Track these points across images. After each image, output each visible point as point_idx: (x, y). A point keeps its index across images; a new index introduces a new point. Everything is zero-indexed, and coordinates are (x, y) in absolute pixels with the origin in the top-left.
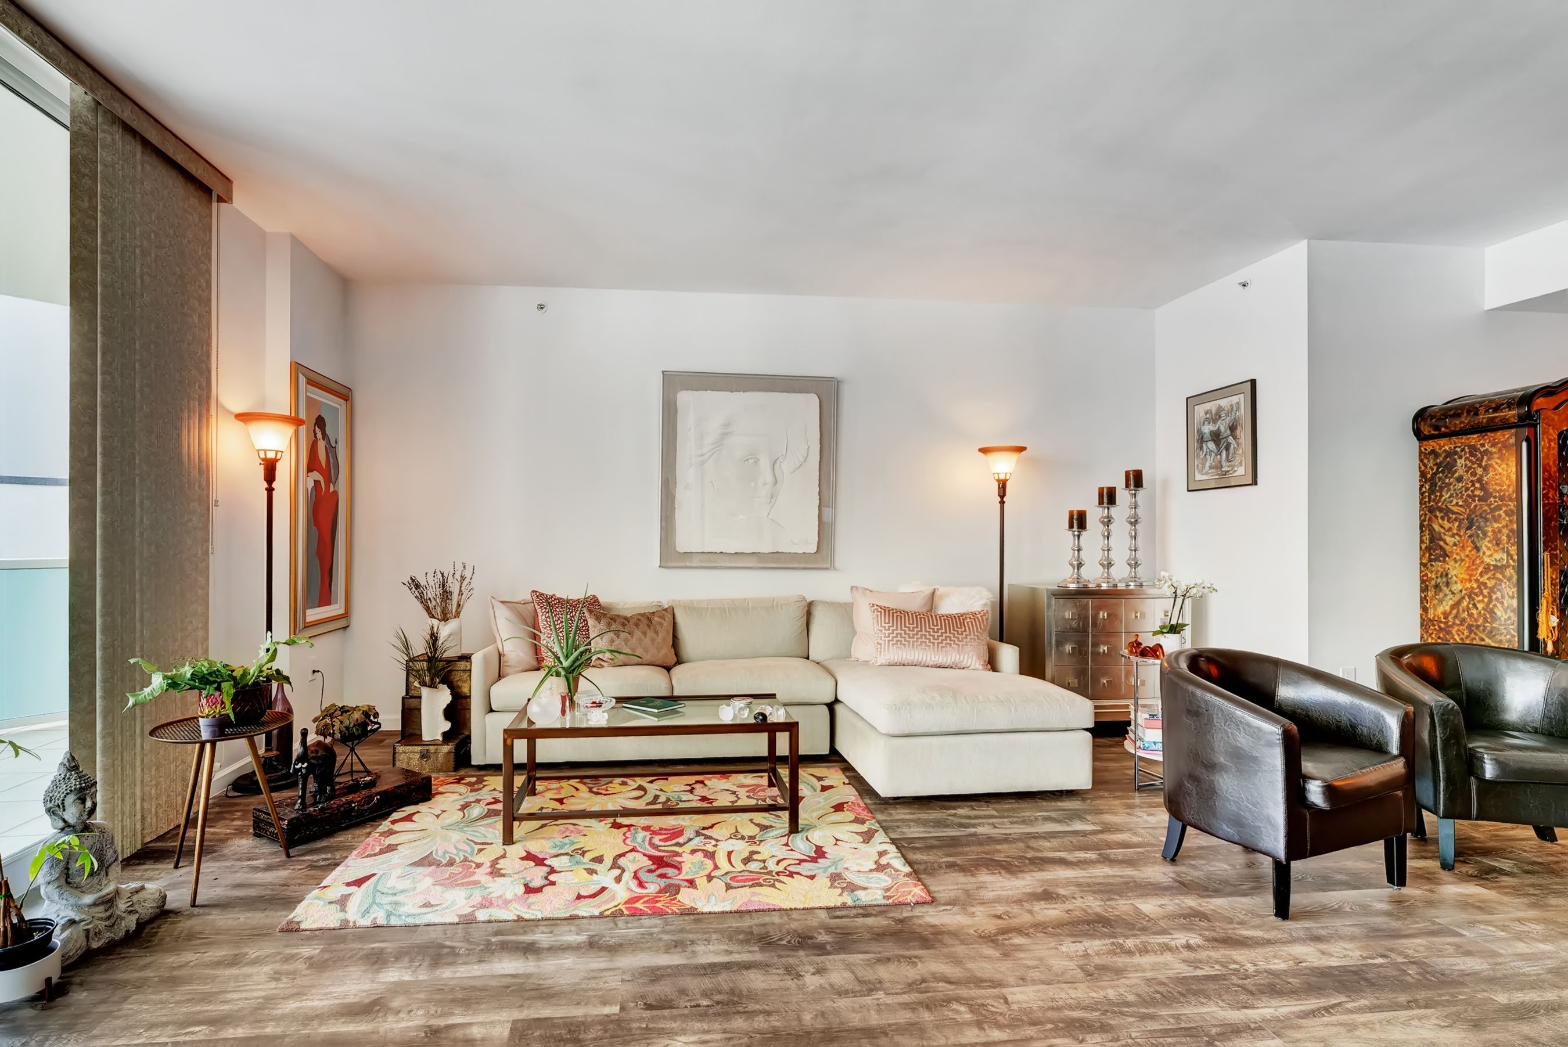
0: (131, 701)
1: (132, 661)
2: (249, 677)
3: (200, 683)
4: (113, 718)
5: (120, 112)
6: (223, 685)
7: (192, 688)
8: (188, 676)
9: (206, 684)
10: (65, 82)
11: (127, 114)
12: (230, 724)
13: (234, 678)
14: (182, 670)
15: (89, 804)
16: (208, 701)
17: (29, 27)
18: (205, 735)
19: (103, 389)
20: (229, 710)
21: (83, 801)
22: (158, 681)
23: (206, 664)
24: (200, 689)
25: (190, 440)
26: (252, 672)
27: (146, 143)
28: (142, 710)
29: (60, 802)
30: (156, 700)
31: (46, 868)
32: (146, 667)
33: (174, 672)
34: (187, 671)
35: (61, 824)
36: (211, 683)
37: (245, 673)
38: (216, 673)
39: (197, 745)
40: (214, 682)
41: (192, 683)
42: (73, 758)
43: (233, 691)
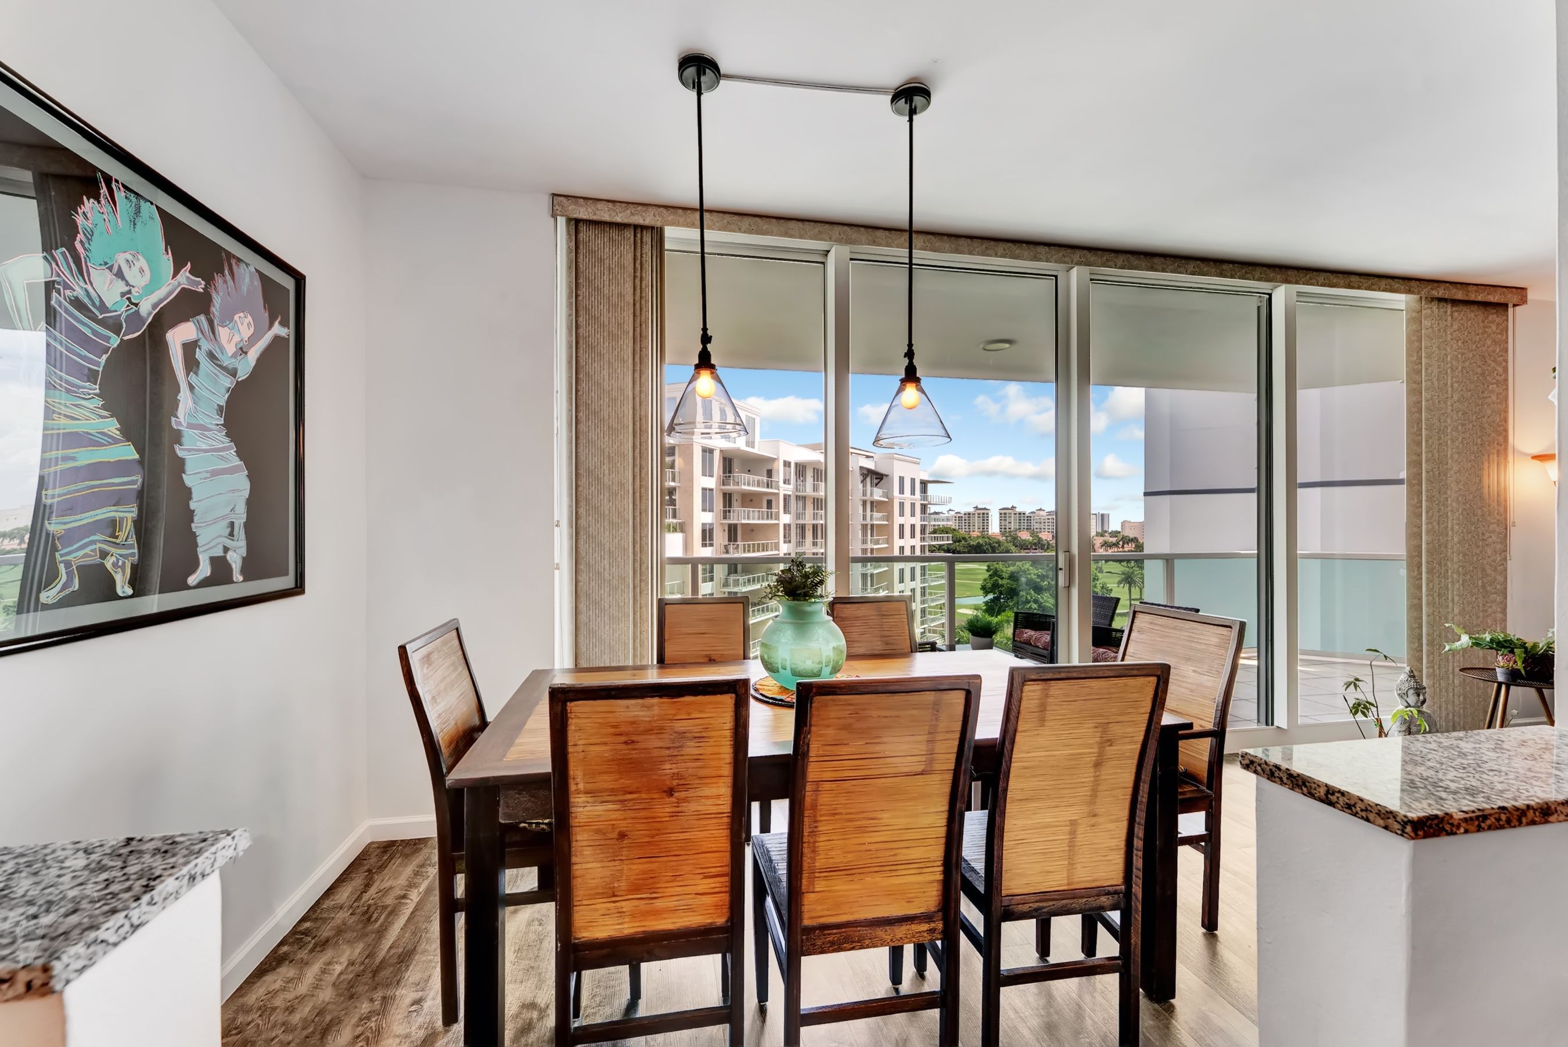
0: (1447, 648)
1: (1447, 625)
2: (1538, 649)
3: (1497, 646)
4: (1434, 658)
5: (1436, 294)
6: (1515, 650)
7: (1491, 648)
8: (1488, 639)
9: (1502, 648)
10: (1402, 297)
11: (1440, 293)
12: (1521, 677)
13: (1526, 648)
14: (1484, 636)
15: (1421, 698)
16: (1503, 659)
17: (1383, 283)
18: (1501, 678)
19: (1426, 462)
20: (1520, 666)
21: (1419, 695)
22: (1465, 640)
23: (1502, 635)
24: (1497, 650)
25: (1491, 479)
26: (1541, 646)
27: (1455, 302)
28: (1453, 655)
29: (1405, 692)
30: (1464, 650)
31: (1398, 724)
32: (1457, 630)
33: (1477, 635)
34: (1488, 637)
35: (1406, 704)
36: (1505, 647)
37: (1535, 646)
38: (1511, 642)
39: (1496, 684)
40: (1509, 647)
41: (1491, 645)
42: (1412, 672)
43: (1524, 655)
